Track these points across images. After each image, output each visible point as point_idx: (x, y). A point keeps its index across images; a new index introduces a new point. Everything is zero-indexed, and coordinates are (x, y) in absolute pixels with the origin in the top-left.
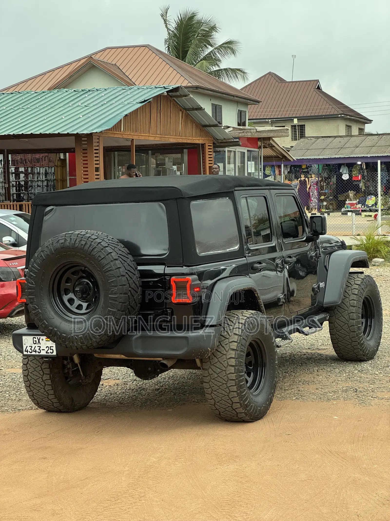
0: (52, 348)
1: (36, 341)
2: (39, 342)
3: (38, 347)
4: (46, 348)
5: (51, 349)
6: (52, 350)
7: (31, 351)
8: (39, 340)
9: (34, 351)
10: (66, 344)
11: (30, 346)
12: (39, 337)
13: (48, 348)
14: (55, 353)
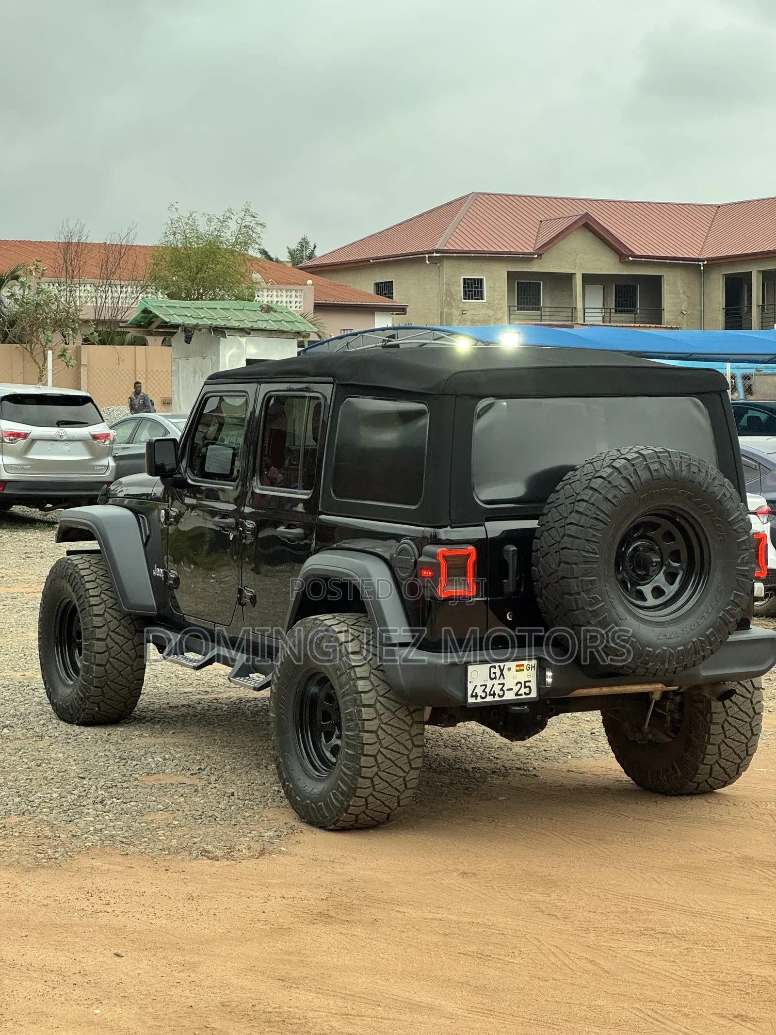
0: (527, 684)
1: (495, 673)
2: (502, 674)
3: (499, 684)
4: (516, 685)
5: (525, 687)
6: (528, 689)
7: (483, 695)
8: (502, 671)
9: (490, 695)
10: (648, 666)
11: (481, 686)
12: (502, 664)
13: (519, 685)
14: (534, 694)
